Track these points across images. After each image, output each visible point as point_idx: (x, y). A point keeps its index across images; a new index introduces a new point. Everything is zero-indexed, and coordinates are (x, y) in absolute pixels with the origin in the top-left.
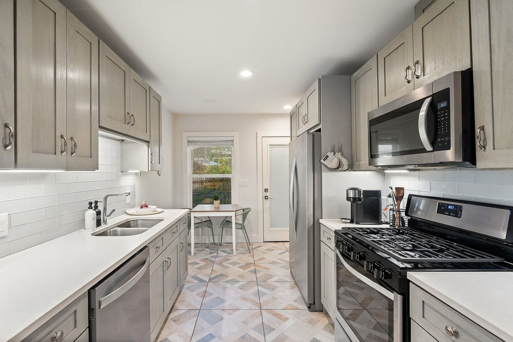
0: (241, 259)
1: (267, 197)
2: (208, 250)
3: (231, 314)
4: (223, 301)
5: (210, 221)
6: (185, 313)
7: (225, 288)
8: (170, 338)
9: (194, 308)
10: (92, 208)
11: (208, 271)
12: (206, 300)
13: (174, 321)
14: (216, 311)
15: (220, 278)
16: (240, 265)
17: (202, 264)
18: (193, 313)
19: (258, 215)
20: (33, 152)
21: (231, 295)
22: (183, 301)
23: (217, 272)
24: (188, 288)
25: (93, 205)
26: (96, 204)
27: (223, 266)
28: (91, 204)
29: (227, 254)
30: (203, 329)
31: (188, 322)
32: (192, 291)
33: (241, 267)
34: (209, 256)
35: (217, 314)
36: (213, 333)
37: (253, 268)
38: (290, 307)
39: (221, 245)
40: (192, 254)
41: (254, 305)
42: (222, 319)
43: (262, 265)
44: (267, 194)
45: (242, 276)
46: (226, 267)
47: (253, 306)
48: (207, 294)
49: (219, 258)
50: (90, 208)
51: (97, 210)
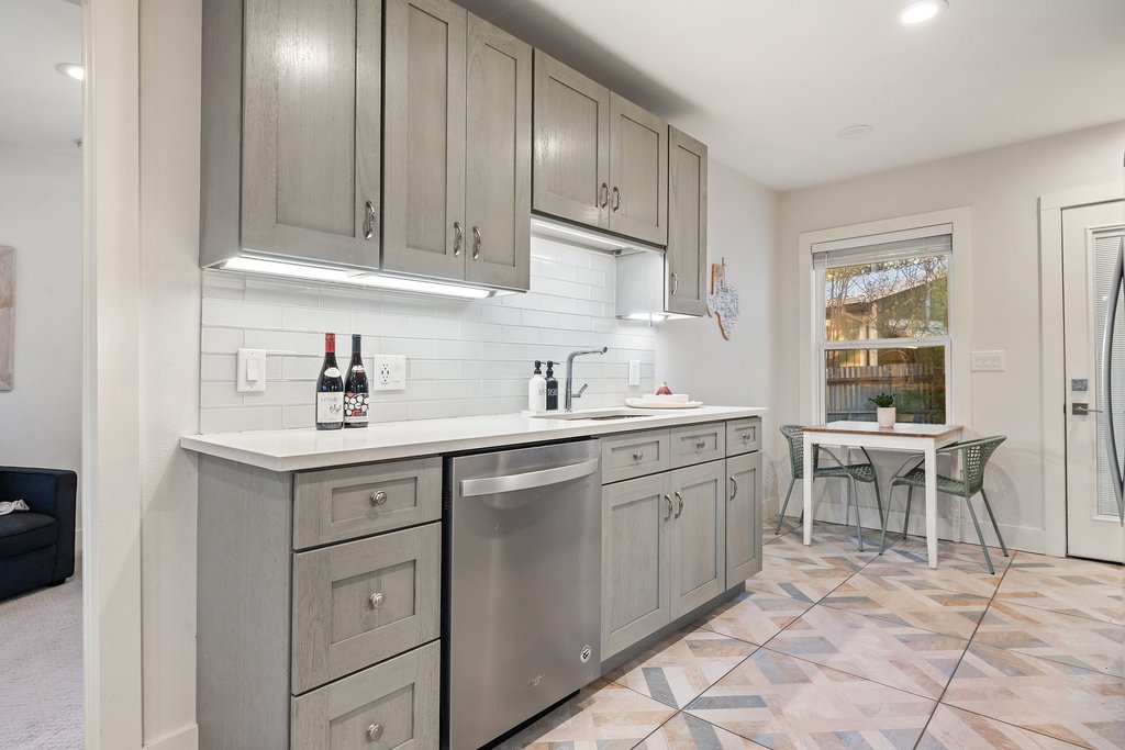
0: (948, 581)
1: (1085, 406)
2: (856, 541)
3: (837, 680)
4: (833, 650)
5: (870, 465)
6: (723, 641)
7: (854, 626)
8: (667, 671)
9: (749, 640)
10: (540, 373)
11: (831, 583)
12: (788, 635)
13: (692, 647)
14: (799, 663)
15: (855, 604)
16: (937, 592)
17: (825, 565)
18: (743, 646)
19: (1043, 465)
20: (408, 246)
21: (865, 645)
22: (730, 620)
23: (856, 590)
24: (757, 602)
25: (544, 368)
26: (550, 368)
27: (880, 583)
28: (538, 364)
29: (911, 561)
30: (746, 682)
31: (720, 658)
32: (764, 610)
33: (935, 598)
34: (852, 556)
35: (797, 668)
36: (764, 698)
37: (979, 608)
38: (1054, 732)
39: (904, 537)
40: (807, 540)
41: (923, 685)
42: (806, 680)
43: (1017, 609)
44: (1083, 398)
45: (923, 616)
46: (889, 588)
47: (916, 686)
48: (796, 625)
49: (881, 565)
50: (538, 372)
51: (551, 379)
